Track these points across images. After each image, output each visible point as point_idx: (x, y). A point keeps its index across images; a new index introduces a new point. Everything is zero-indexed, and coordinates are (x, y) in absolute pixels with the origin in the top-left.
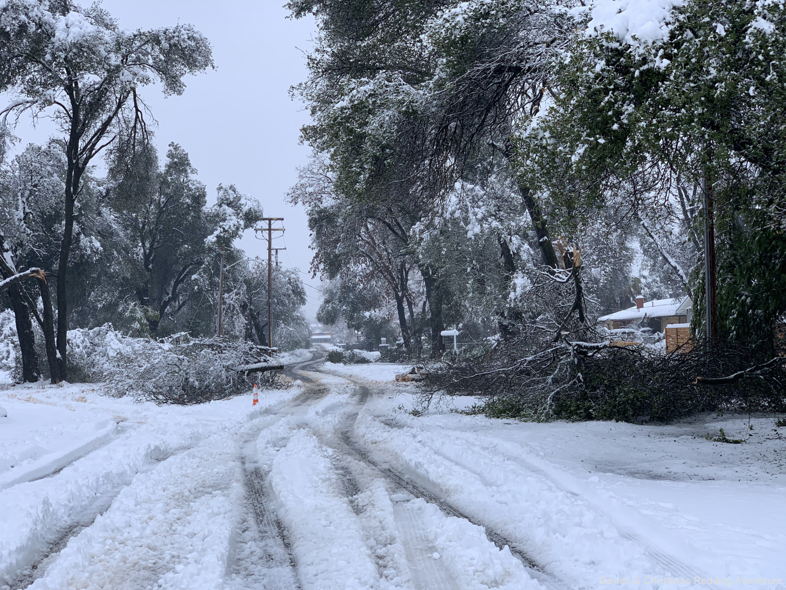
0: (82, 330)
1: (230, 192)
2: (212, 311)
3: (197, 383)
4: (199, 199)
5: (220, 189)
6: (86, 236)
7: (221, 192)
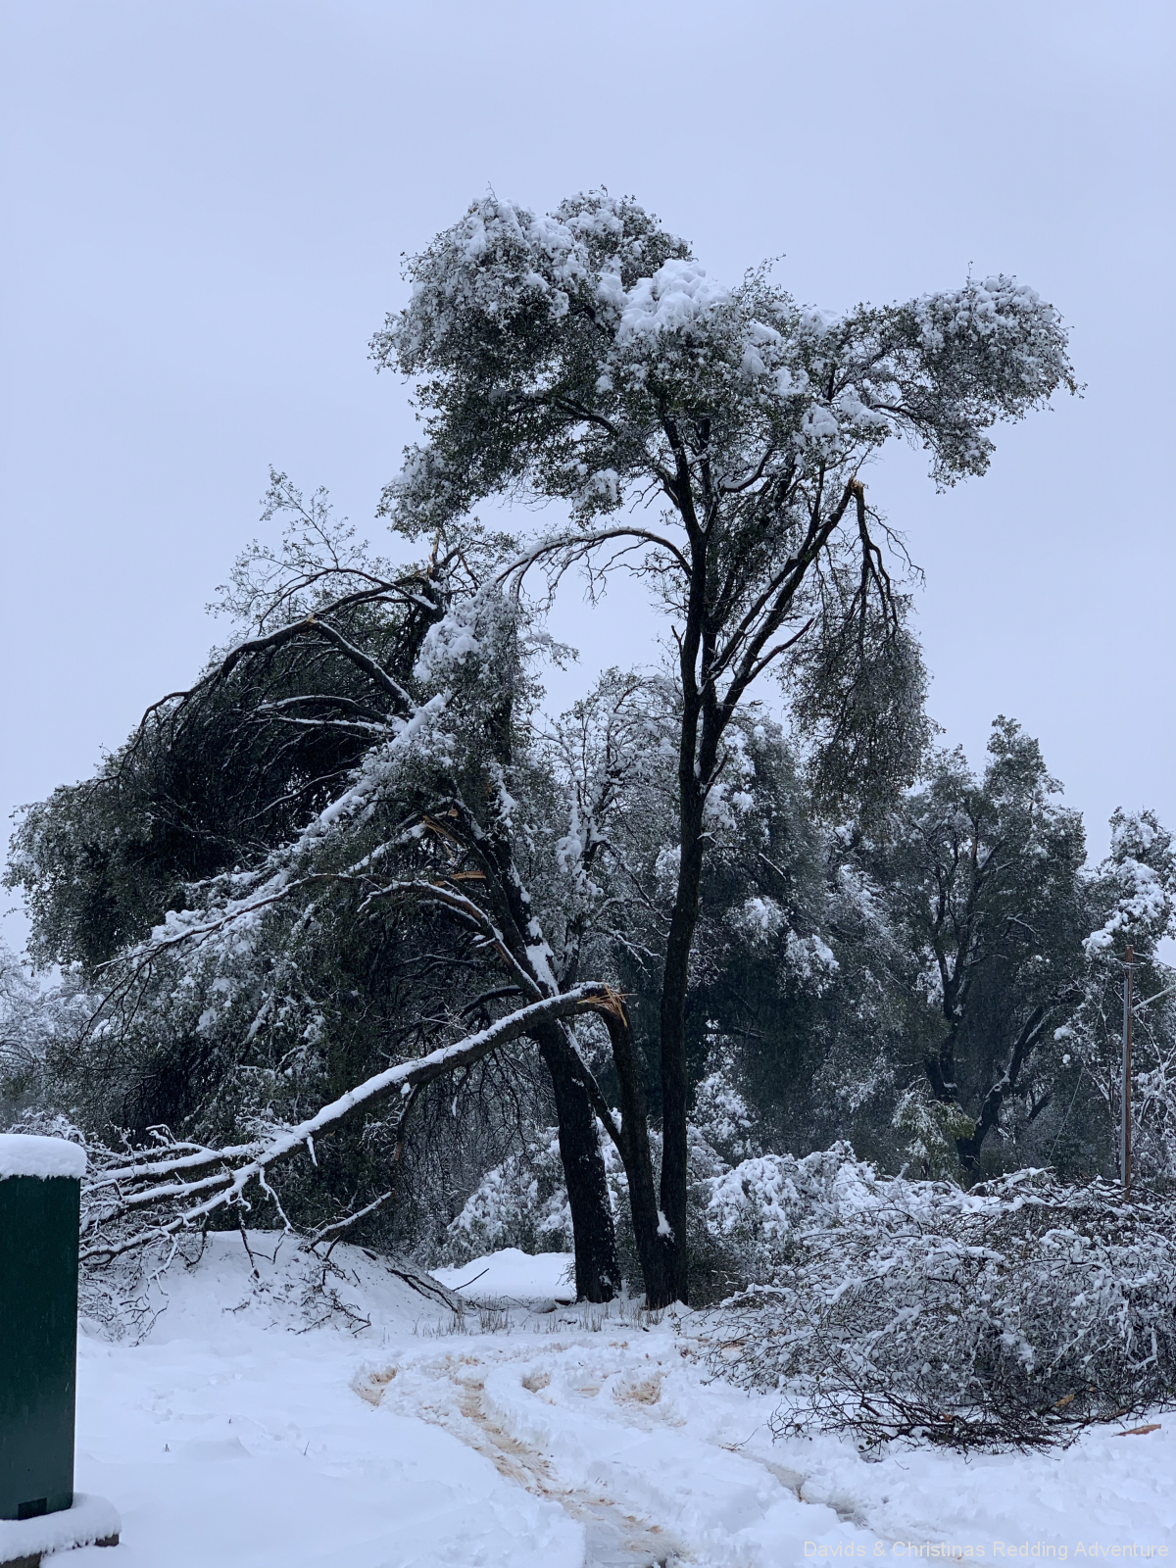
0: (778, 1159)
1: (1143, 826)
2: (1108, 1116)
3: (1027, 1352)
4: (1067, 844)
5: (1117, 820)
6: (800, 934)
7: (1122, 829)
